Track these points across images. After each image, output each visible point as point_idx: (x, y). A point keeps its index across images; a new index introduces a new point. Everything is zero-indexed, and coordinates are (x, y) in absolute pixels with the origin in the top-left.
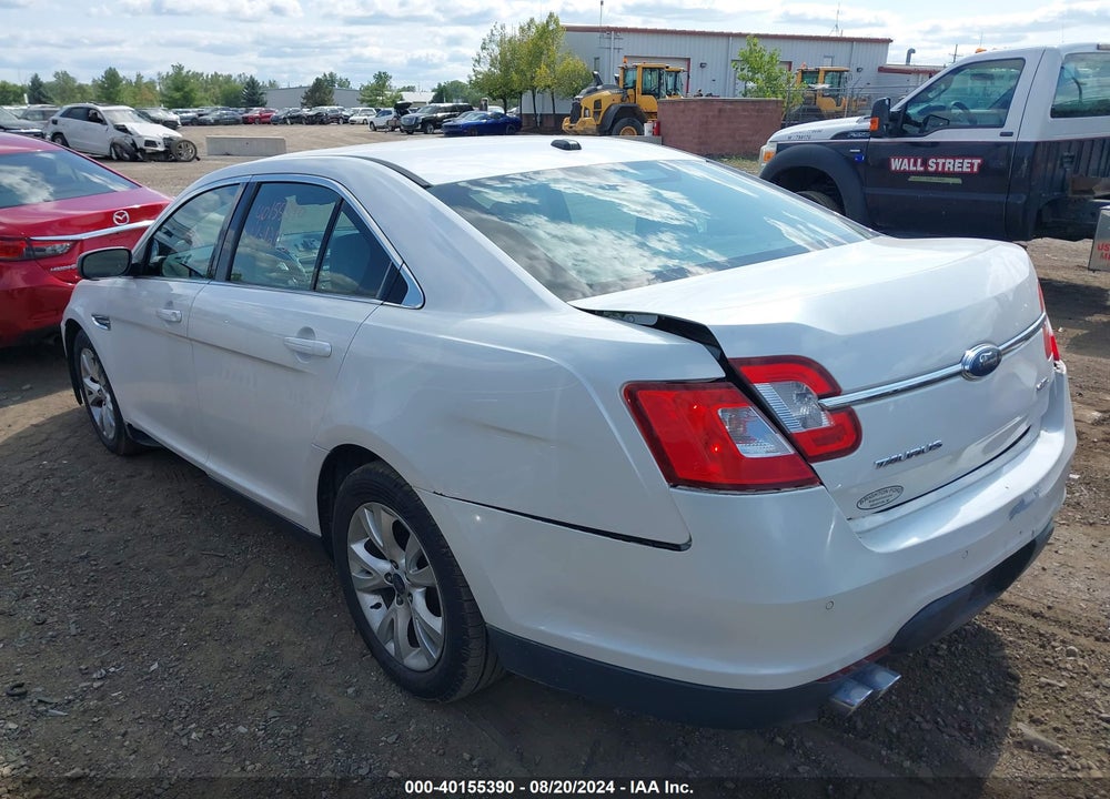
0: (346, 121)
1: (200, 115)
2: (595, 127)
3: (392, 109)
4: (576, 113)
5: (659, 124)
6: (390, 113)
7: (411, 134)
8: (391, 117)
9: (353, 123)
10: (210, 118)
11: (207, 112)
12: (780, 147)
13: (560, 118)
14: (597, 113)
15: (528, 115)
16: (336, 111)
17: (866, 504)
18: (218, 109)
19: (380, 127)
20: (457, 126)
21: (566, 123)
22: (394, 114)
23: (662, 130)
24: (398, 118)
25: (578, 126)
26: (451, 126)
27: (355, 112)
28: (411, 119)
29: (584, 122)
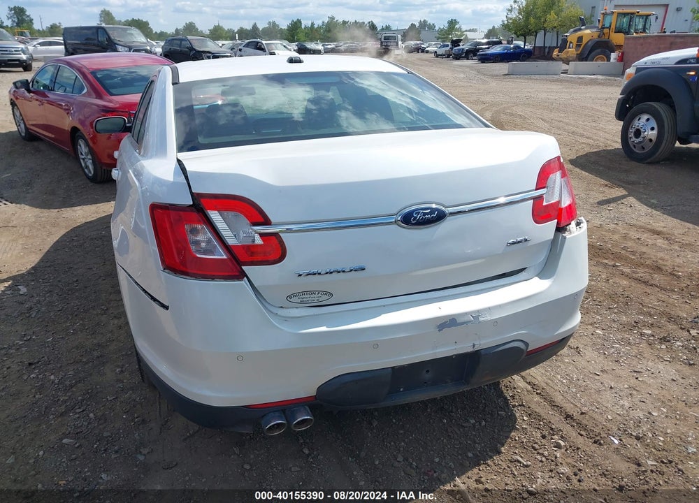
0: (423, 51)
1: (337, 47)
2: (575, 56)
3: (449, 44)
4: (563, 45)
5: (623, 54)
6: (448, 46)
7: (459, 59)
8: (448, 49)
9: (427, 52)
10: (342, 48)
11: (341, 44)
12: (638, 70)
13: (552, 49)
14: (578, 46)
15: (540, 48)
16: (418, 44)
17: (296, 299)
18: (347, 43)
19: (441, 55)
20: (486, 55)
21: (556, 53)
22: (450, 46)
23: (624, 58)
24: (452, 49)
25: (563, 55)
26: (482, 55)
27: (429, 45)
28: (459, 50)
29: (568, 52)
